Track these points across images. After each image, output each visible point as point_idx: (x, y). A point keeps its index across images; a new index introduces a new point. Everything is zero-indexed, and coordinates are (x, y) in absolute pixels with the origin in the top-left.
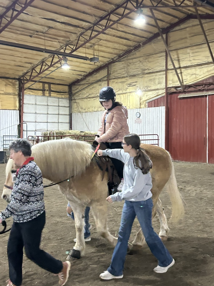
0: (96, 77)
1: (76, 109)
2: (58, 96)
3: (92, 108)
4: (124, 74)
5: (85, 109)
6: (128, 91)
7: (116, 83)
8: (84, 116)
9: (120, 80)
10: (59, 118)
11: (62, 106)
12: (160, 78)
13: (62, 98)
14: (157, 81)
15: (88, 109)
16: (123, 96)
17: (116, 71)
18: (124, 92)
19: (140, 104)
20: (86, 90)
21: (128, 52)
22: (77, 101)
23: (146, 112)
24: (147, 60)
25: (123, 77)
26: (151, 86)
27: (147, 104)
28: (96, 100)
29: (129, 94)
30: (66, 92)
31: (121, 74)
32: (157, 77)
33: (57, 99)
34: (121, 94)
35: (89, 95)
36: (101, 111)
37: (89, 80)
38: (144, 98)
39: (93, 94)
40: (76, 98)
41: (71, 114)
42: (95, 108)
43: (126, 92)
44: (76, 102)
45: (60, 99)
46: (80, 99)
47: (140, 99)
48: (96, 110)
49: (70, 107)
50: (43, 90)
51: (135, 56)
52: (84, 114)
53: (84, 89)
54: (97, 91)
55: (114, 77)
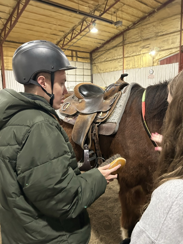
0: (113, 44)
1: (96, 71)
2: (83, 61)
3: (109, 69)
4: (138, 39)
5: (103, 71)
6: (142, 52)
7: (131, 47)
8: (102, 76)
9: (134, 44)
10: (84, 78)
11: (86, 69)
12: (174, 38)
13: (85, 63)
14: (170, 42)
15: (106, 70)
16: (137, 57)
17: (131, 37)
18: (138, 53)
19: (153, 62)
20: (104, 55)
21: (143, 19)
22: (96, 64)
23: (159, 69)
24: (160, 24)
25: (137, 42)
26: (164, 47)
27: (159, 62)
28: (112, 63)
29: (142, 55)
30: (88, 58)
31: (135, 39)
32: (171, 38)
33: (82, 63)
34: (135, 56)
35: (106, 59)
36: (117, 71)
37: (106, 47)
38: (157, 58)
39: (110, 58)
40: (95, 62)
41: (92, 75)
42: (111, 69)
43: (140, 53)
44: (96, 66)
45: (84, 64)
46: (99, 63)
47: (153, 59)
48: (112, 70)
49: (91, 69)
50: (72, 56)
51: (148, 22)
52: (102, 74)
53: (102, 55)
54: (114, 55)
55: (128, 43)
